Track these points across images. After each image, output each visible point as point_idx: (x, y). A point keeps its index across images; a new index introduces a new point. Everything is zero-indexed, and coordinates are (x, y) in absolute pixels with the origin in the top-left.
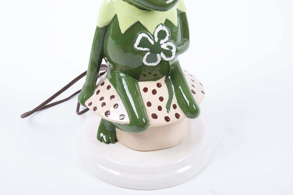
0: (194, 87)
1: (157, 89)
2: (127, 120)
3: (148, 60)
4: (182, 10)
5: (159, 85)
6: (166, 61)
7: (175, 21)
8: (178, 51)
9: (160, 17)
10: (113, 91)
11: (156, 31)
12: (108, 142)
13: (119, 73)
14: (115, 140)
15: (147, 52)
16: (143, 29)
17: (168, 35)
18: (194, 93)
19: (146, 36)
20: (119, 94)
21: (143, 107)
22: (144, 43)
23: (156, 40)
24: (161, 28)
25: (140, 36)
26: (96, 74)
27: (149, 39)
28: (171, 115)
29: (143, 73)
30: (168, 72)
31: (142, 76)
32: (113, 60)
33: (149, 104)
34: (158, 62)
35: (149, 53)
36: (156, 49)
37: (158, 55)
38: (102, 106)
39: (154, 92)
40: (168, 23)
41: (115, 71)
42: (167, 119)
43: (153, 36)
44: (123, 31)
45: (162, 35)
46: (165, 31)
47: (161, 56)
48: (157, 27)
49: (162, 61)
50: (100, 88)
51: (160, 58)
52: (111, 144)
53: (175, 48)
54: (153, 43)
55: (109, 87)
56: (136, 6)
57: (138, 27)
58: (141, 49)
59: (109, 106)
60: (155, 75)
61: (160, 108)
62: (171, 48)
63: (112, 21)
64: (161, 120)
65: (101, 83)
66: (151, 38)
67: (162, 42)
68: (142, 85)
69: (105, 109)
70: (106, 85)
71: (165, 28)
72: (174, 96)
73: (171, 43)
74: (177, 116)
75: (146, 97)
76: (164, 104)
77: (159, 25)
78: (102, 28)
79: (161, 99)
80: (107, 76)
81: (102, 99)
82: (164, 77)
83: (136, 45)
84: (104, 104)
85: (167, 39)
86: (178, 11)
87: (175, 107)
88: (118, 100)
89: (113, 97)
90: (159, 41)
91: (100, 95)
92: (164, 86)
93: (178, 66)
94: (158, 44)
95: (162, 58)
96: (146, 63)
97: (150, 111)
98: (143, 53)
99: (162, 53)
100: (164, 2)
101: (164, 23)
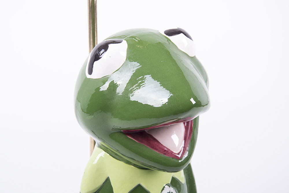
24: (167, 190)
56: (135, 165)
57: (138, 192)
63: (102, 187)
71: (172, 190)
77: (165, 187)
100: (176, 161)
101: (170, 183)
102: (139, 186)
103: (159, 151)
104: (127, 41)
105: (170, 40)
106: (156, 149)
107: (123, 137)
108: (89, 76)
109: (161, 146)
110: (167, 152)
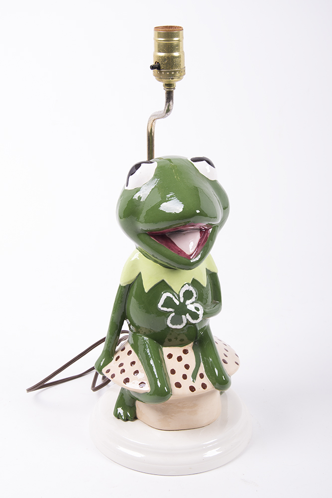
0: (226, 356)
1: (183, 356)
2: (147, 388)
3: (172, 322)
4: (213, 270)
5: (185, 352)
6: (193, 324)
7: (204, 281)
8: (207, 314)
9: (187, 276)
10: (134, 357)
11: (181, 291)
12: (126, 420)
13: (141, 336)
14: (135, 418)
15: (171, 312)
16: (168, 288)
17: (195, 295)
18: (225, 362)
19: (171, 296)
20: (140, 360)
21: (166, 374)
22: (169, 303)
23: (182, 300)
24: (187, 288)
25: (165, 296)
26: (116, 338)
27: (174, 298)
28: (197, 384)
29: (169, 337)
30: (196, 338)
31: (166, 340)
32: (135, 321)
33: (173, 372)
34: (184, 324)
35: (173, 314)
36: (181, 310)
37: (183, 316)
38: (121, 373)
39: (180, 359)
40: (195, 283)
41: (137, 334)
42: (192, 389)
43: (179, 296)
44: (146, 290)
45: (188, 295)
46: (191, 291)
47: (187, 318)
48: (183, 286)
49: (188, 323)
50: (120, 354)
51: (186, 320)
52: (129, 422)
53: (203, 310)
54: (178, 303)
55: (130, 353)
56: (161, 264)
57: (162, 286)
58: (165, 309)
59: (129, 373)
60: (182, 340)
61: (185, 377)
62: (197, 309)
63: (135, 280)
64: (185, 390)
65: (122, 348)
66: (176, 298)
67: (188, 302)
68: (166, 350)
69: (124, 376)
70: (126, 351)
71: (191, 288)
72: (202, 364)
73: (198, 304)
74: (204, 386)
75: (170, 364)
76: (189, 373)
77: (185, 285)
78: (124, 287)
79: (187, 367)
80: (128, 341)
81: (121, 365)
82: (192, 343)
83: (160, 305)
84: (123, 371)
85: (193, 299)
86: (208, 271)
87: (202, 376)
88: (139, 366)
89: (133, 363)
90: (185, 301)
91: (119, 361)
92: (191, 353)
93: (208, 331)
94: (183, 305)
95: (187, 320)
96: (170, 325)
97: (173, 379)
98: (167, 314)
99: (188, 315)
100: (187, 260)
101: (190, 283)
102: (163, 281)
103: (174, 251)
104: (158, 163)
105: (193, 165)
106: (172, 249)
107: (147, 238)
108: (126, 188)
109: (176, 247)
110: (180, 252)
